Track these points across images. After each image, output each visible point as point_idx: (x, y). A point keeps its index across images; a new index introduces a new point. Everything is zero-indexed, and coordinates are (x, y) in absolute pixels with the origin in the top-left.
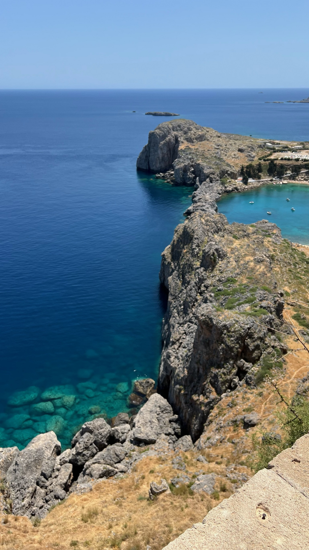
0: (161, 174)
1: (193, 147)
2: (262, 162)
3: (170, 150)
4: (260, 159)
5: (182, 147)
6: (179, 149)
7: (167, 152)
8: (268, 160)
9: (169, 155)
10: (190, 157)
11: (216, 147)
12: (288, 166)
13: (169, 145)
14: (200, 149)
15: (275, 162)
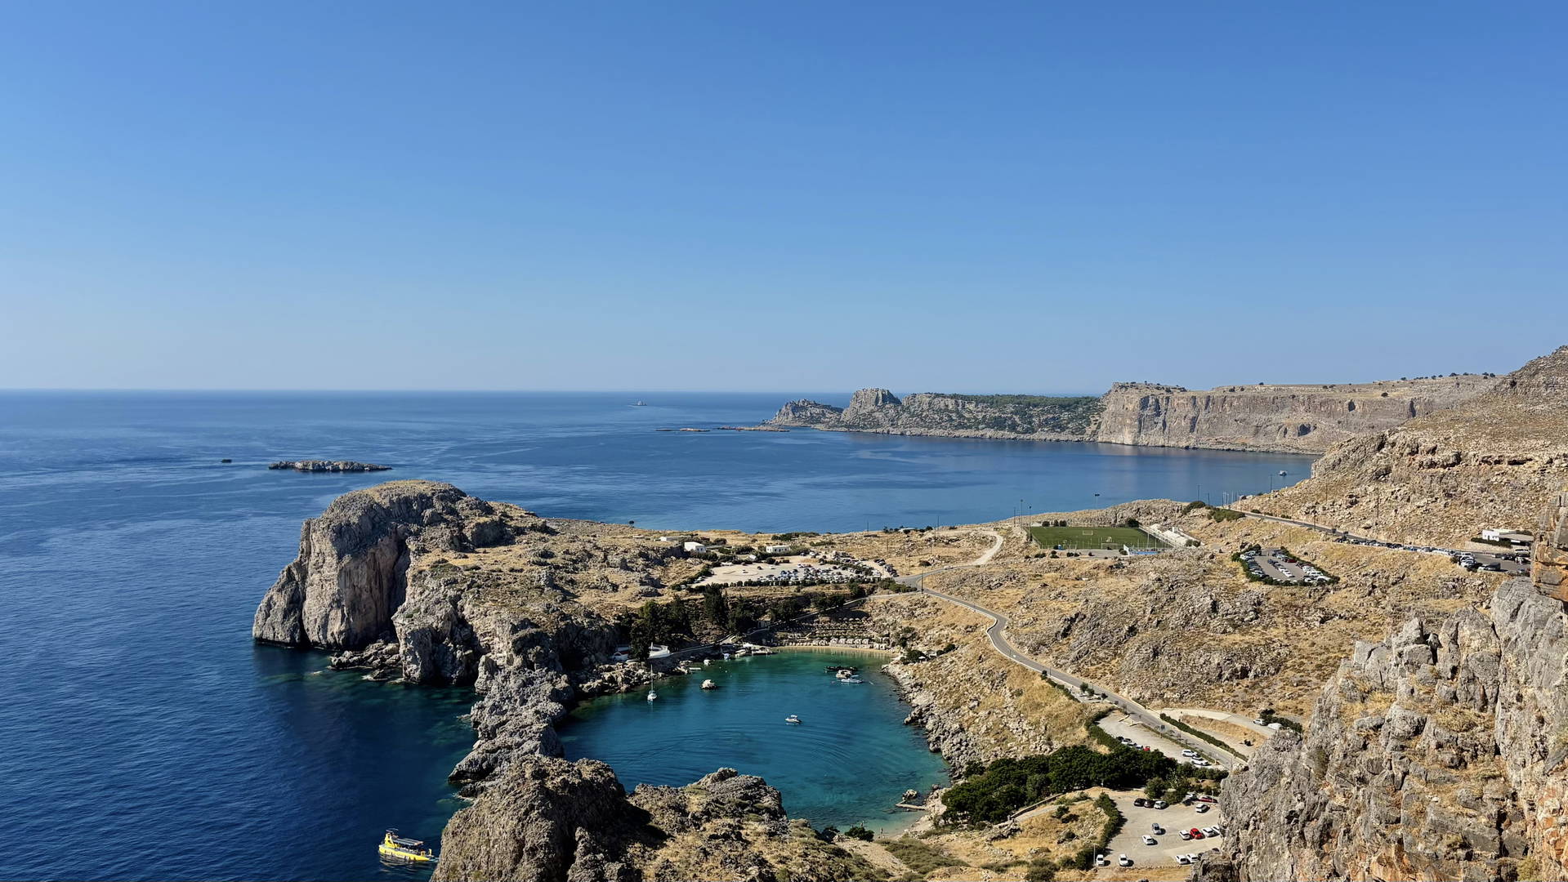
0: (348, 653)
1: (459, 563)
2: (682, 593)
3: (378, 574)
4: (677, 587)
5: (419, 563)
6: (409, 573)
7: (369, 582)
8: (701, 589)
9: (376, 592)
10: (451, 593)
11: (536, 559)
12: (759, 602)
13: (375, 561)
14: (484, 569)
15: (723, 594)
